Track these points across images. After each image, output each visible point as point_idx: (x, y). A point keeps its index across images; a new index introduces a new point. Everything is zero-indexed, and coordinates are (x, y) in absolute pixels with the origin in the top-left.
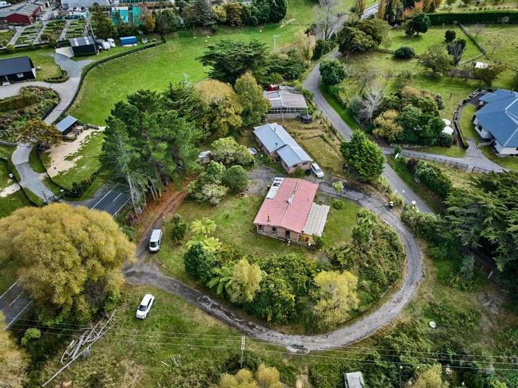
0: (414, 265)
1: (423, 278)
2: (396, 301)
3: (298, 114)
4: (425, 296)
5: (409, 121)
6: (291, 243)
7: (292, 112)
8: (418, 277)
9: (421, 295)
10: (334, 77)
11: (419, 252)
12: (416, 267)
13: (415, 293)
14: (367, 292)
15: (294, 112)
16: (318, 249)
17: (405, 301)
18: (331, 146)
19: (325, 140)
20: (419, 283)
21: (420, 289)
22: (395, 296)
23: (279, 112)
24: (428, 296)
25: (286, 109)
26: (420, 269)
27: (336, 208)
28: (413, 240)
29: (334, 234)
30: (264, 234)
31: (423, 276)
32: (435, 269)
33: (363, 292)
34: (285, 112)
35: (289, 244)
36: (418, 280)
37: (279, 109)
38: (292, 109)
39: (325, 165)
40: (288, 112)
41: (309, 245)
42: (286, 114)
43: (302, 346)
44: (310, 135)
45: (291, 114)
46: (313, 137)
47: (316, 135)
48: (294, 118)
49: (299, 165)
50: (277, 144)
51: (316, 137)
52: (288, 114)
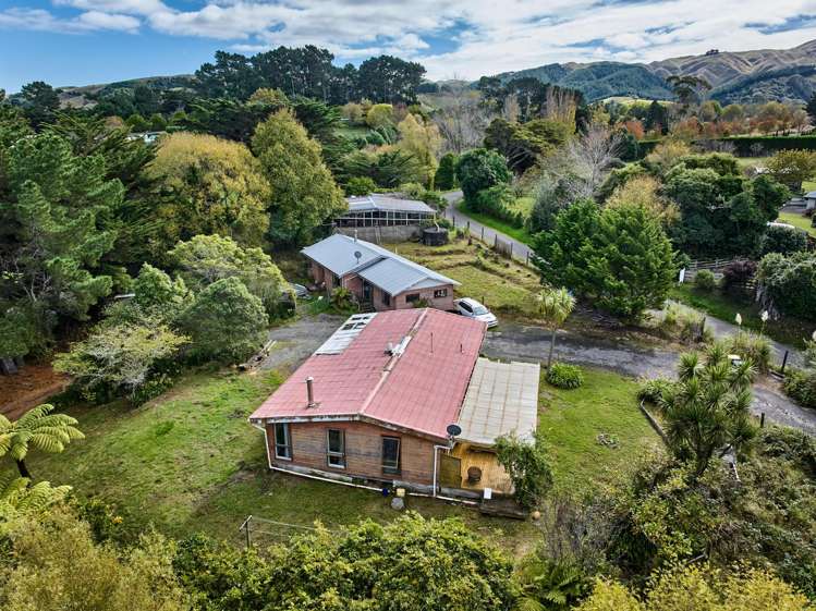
3: (413, 228)
5: (691, 191)
6: (406, 499)
7: (398, 223)
10: (487, 173)
15: (404, 223)
16: (528, 509)
18: (502, 276)
19: (484, 269)
23: (368, 223)
25: (384, 214)
27: (556, 386)
29: (578, 459)
30: (296, 470)
34: (383, 223)
35: (398, 503)
37: (368, 215)
38: (398, 215)
39: (497, 305)
40: (391, 223)
41: (488, 495)
42: (383, 228)
44: (448, 263)
45: (396, 228)
46: (456, 266)
47: (462, 261)
48: (405, 238)
49: (422, 296)
50: (358, 255)
51: (460, 265)
52: (390, 228)
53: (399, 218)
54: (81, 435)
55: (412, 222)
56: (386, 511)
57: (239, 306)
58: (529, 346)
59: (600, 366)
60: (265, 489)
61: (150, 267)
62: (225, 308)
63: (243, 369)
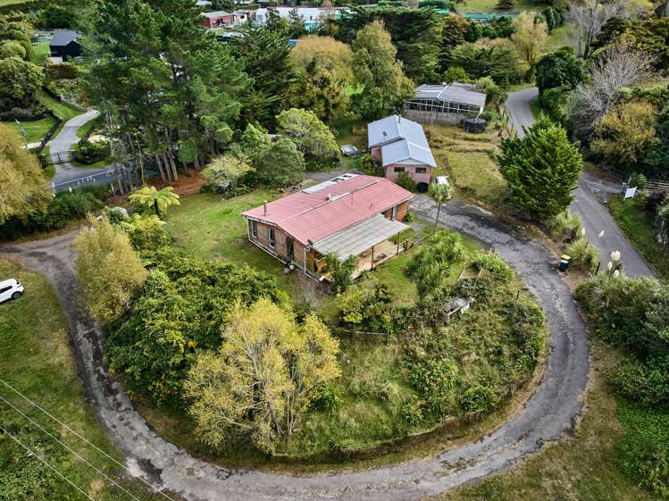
0: (555, 395)
1: (566, 437)
2: (452, 463)
3: (462, 117)
4: (547, 483)
7: (451, 111)
8: (552, 429)
9: (537, 475)
11: (587, 371)
12: (561, 403)
13: (521, 463)
14: (389, 413)
15: (456, 111)
17: (477, 472)
19: (492, 158)
20: (547, 445)
21: (541, 459)
22: (456, 451)
23: (429, 109)
24: (554, 487)
25: (441, 103)
26: (568, 410)
28: (581, 342)
30: (259, 245)
31: (570, 432)
32: (615, 425)
33: (377, 409)
34: (440, 110)
35: (287, 270)
36: (547, 435)
37: (430, 102)
38: (452, 105)
40: (446, 110)
41: (321, 279)
42: (440, 114)
43: (160, 471)
44: (468, 148)
45: (450, 115)
46: (474, 151)
47: (480, 148)
48: (455, 123)
49: (406, 170)
50: (385, 134)
51: (478, 151)
52: (445, 114)
53: (453, 108)
54: (178, 203)
55: (462, 112)
56: (280, 273)
57: (286, 156)
58: (453, 217)
59: (479, 240)
60: (242, 247)
61: (252, 127)
62: (277, 156)
63: (281, 192)
